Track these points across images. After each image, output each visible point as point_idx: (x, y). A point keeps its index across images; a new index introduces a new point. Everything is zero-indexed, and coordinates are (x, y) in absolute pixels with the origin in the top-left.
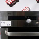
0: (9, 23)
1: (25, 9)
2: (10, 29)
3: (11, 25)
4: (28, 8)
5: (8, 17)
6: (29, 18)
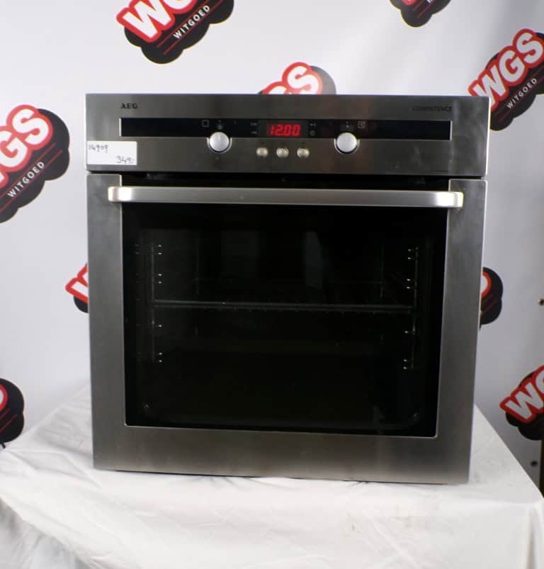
0: (125, 152)
1: (284, 82)
2: (131, 177)
3: (135, 163)
4: (313, 70)
5: (124, 121)
6: (220, 127)
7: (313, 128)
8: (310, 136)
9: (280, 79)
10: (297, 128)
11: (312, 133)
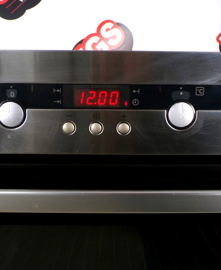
7: (136, 96)
8: (132, 107)
9: (95, 32)
10: (114, 95)
11: (136, 102)
